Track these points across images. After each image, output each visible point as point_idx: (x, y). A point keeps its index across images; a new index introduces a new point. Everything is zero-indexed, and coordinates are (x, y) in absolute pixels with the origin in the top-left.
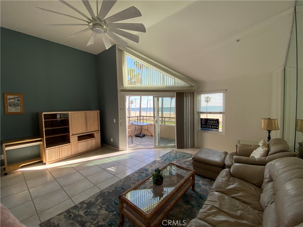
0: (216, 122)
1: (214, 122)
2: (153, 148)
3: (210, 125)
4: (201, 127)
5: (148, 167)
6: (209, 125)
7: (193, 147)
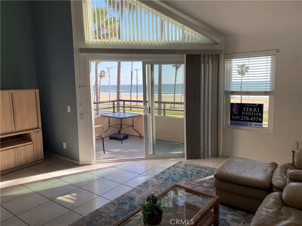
0: (257, 110)
1: (255, 110)
2: (143, 159)
3: (247, 116)
4: (231, 119)
5: (134, 194)
6: (245, 115)
7: (216, 155)
